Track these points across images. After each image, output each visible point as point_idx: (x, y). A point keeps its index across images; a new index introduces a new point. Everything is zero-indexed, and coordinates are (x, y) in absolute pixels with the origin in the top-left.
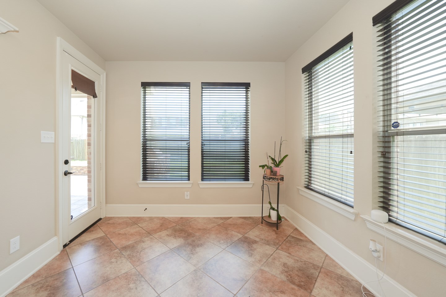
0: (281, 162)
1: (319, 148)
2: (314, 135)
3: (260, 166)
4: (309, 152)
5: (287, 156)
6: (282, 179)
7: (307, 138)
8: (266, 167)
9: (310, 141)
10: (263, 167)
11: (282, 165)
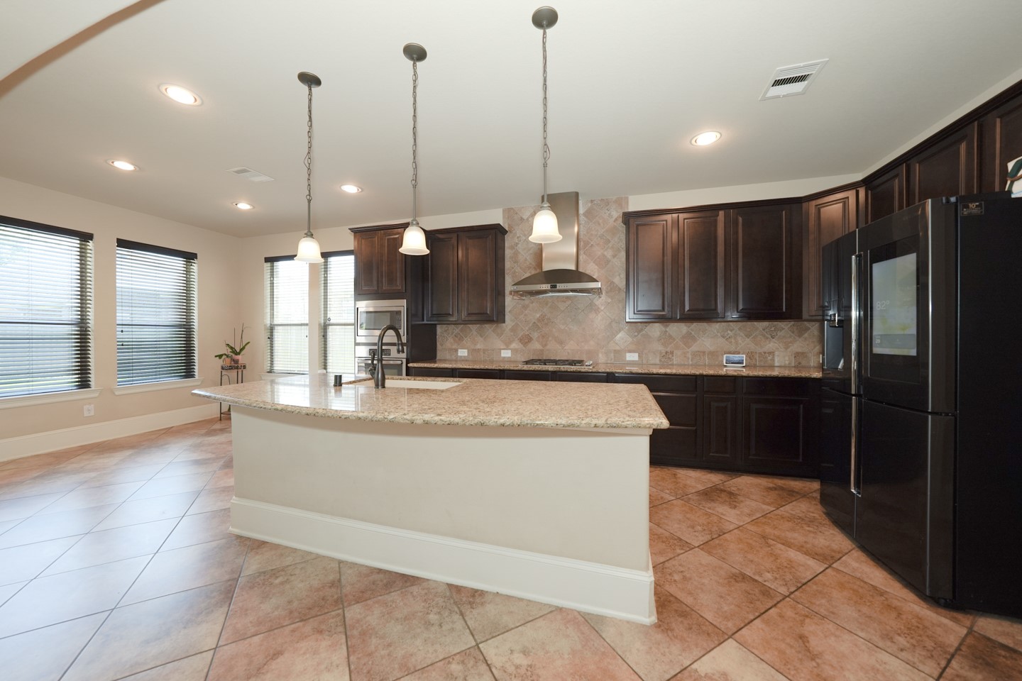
0: (241, 350)
1: (279, 334)
2: (275, 322)
3: (216, 356)
4: (271, 338)
5: (249, 343)
6: (245, 367)
7: (269, 325)
8: (224, 357)
9: (271, 329)
10: (220, 356)
11: (243, 352)
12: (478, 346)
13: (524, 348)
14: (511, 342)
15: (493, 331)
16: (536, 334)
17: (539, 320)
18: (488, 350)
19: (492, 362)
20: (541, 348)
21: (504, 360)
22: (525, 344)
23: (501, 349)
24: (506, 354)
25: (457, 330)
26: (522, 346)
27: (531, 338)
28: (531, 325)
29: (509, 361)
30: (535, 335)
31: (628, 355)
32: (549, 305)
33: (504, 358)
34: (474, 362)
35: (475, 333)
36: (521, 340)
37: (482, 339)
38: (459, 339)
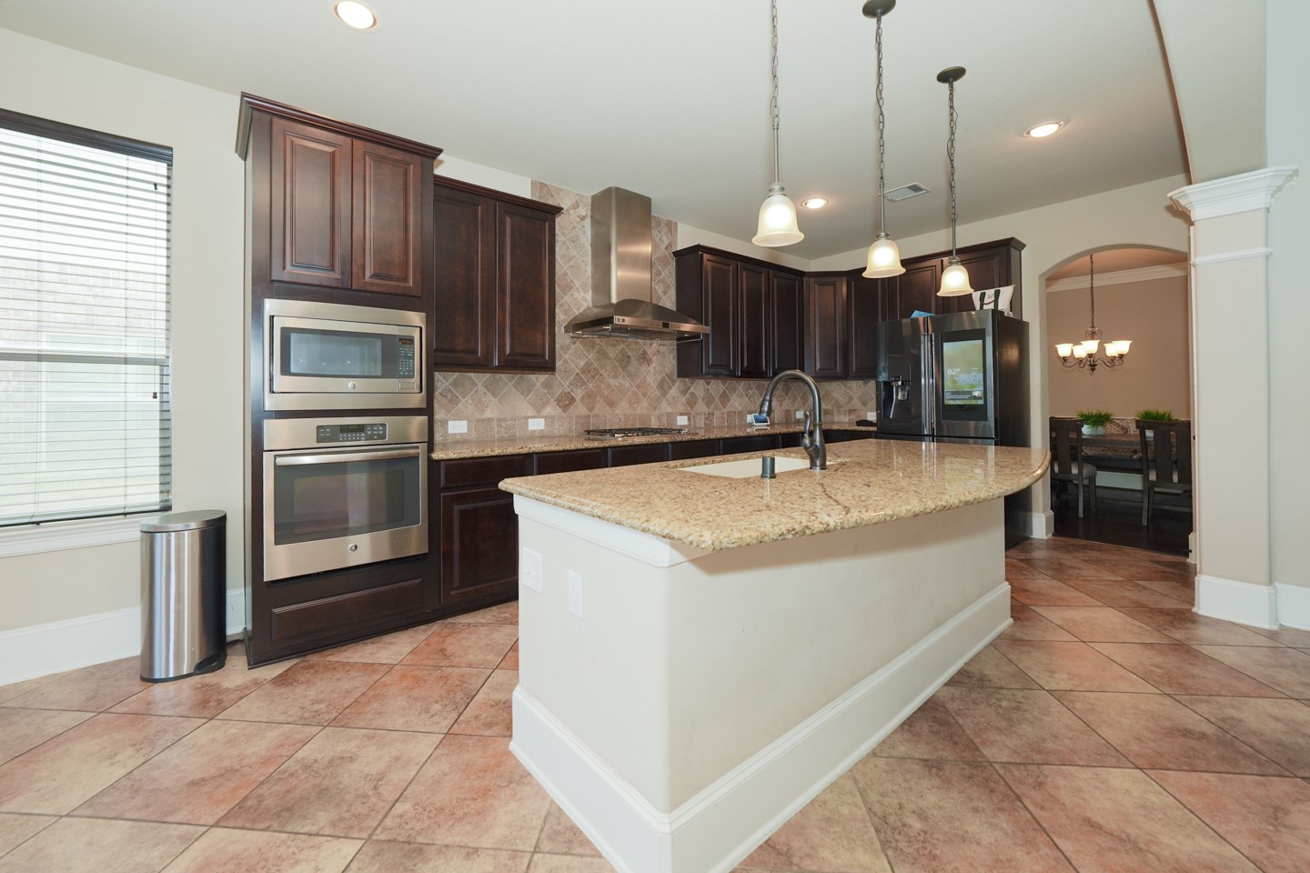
12: (488, 414)
13: (563, 414)
14: (543, 406)
15: (515, 386)
16: (579, 392)
17: (583, 371)
18: (505, 420)
19: (512, 439)
20: (587, 413)
21: (533, 437)
22: (565, 408)
23: (528, 418)
24: (536, 425)
25: (446, 384)
26: (560, 410)
27: (573, 397)
28: (572, 377)
29: (542, 436)
30: (578, 394)
31: (679, 418)
32: (597, 349)
33: (534, 431)
34: (480, 443)
35: (481, 388)
36: (558, 401)
37: (495, 401)
38: (451, 401)
